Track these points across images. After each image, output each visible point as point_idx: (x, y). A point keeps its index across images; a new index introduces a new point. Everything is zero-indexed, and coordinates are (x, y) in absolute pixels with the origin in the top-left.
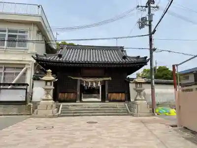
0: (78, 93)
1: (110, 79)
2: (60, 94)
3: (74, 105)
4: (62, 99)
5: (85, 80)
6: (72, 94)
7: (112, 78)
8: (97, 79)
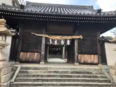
0: (43, 53)
1: (81, 37)
2: (22, 54)
3: (36, 69)
4: (24, 59)
5: (52, 37)
6: (36, 54)
7: (83, 36)
8: (66, 37)
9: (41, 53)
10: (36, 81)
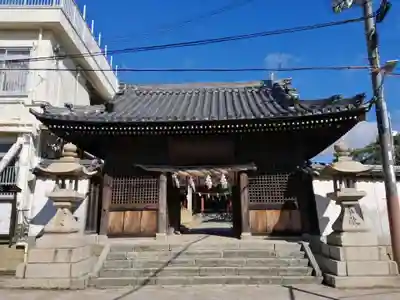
0: (162, 211)
6: (146, 213)
9: (157, 210)
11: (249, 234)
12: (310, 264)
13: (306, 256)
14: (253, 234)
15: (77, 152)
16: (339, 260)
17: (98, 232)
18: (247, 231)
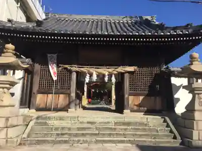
2: (39, 96)
9: (69, 94)
10: (60, 136)
11: (129, 111)
12: (171, 131)
13: (168, 126)
14: (131, 111)
15: (15, 50)
16: (194, 129)
17: (29, 107)
18: (127, 109)
